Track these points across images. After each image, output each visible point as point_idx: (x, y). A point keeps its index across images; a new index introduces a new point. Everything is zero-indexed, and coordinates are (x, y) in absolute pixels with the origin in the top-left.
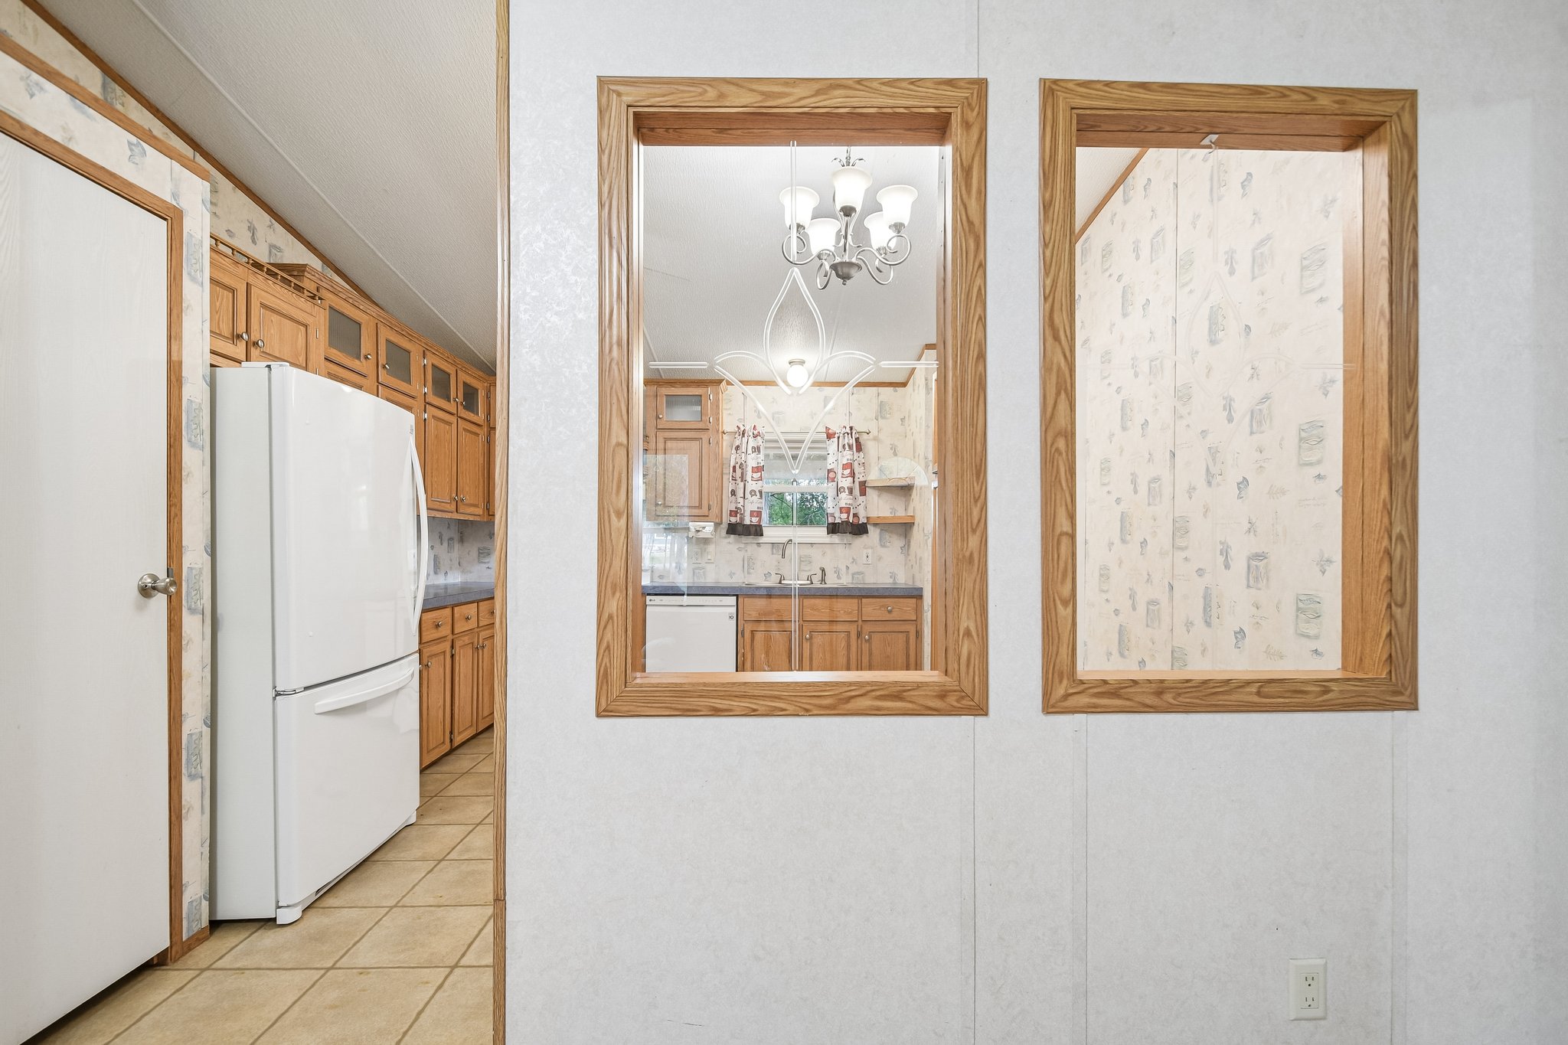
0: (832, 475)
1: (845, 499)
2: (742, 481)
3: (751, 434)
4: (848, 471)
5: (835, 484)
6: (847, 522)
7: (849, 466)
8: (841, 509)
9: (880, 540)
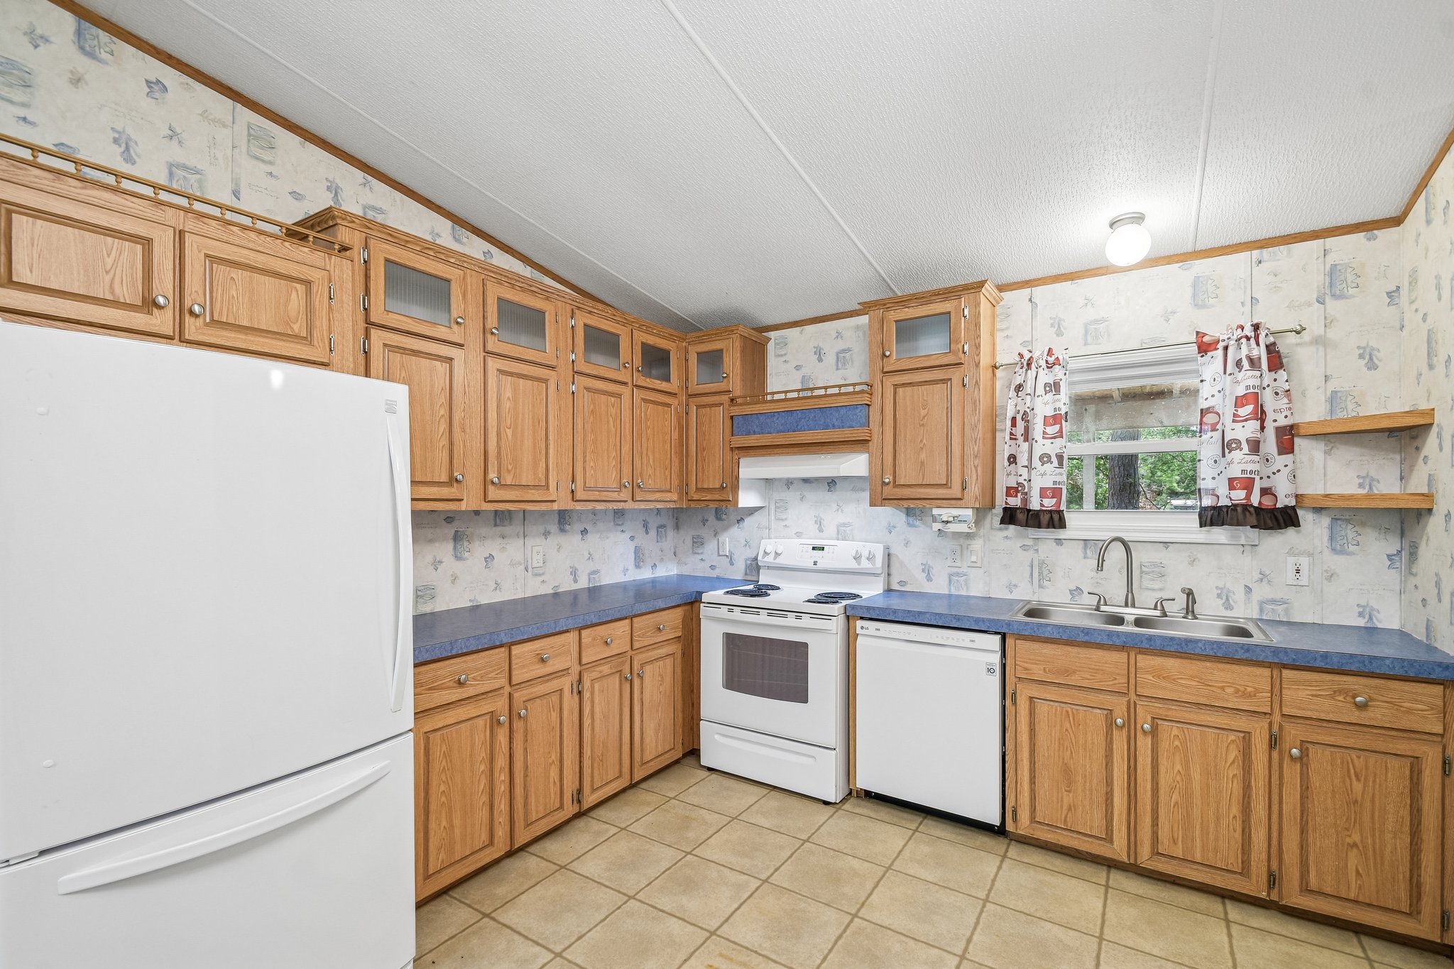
0: (1210, 419)
1: (1240, 462)
2: (1026, 440)
3: (1043, 363)
4: (1250, 408)
5: (1217, 435)
6: (1246, 507)
7: (1253, 398)
8: (1231, 480)
9: (1332, 538)
